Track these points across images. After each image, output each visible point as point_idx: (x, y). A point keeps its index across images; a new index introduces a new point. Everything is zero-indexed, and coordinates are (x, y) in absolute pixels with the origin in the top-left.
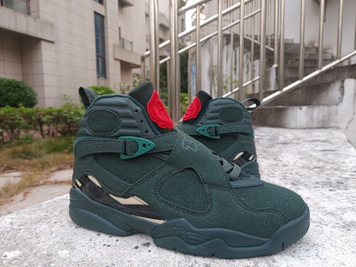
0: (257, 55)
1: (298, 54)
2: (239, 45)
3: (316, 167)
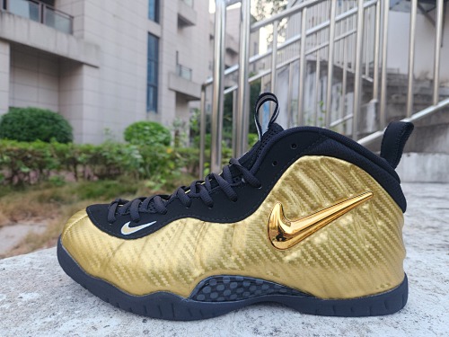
0: (350, 87)
1: (406, 87)
2: (327, 74)
3: (429, 227)
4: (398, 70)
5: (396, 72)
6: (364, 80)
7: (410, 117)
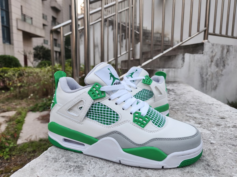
4: (146, 28)
5: (145, 28)
6: (135, 32)
7: (163, 52)
